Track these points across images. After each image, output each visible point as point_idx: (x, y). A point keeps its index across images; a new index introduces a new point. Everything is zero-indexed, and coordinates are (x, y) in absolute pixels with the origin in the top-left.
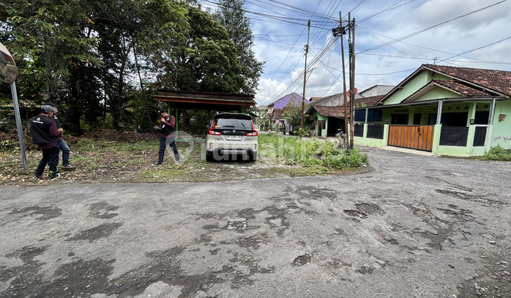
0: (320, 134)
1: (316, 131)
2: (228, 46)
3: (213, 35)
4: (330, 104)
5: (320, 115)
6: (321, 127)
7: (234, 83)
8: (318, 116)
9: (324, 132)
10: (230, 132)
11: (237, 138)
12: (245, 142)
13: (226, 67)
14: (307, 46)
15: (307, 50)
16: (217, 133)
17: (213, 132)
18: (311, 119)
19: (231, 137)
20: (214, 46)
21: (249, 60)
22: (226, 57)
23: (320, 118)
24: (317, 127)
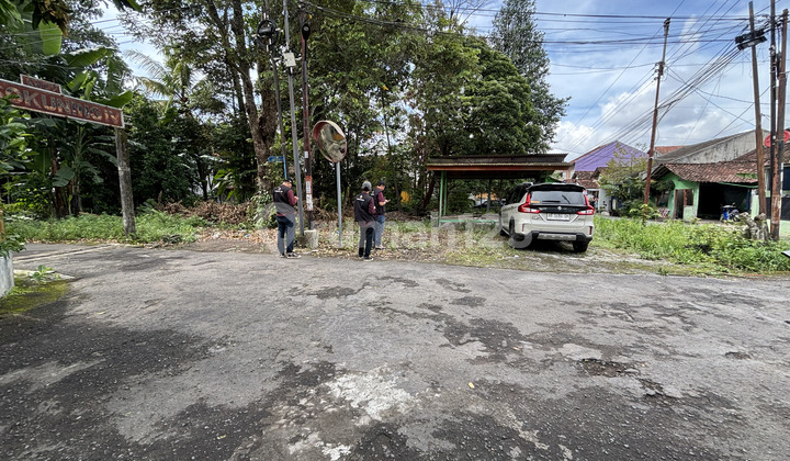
0: (680, 215)
1: (672, 208)
2: (518, 84)
3: (494, 72)
4: (702, 159)
5: (680, 180)
6: (686, 199)
7: (524, 136)
8: (675, 182)
9: (691, 212)
10: (551, 209)
11: (563, 217)
12: (574, 224)
13: (515, 116)
14: (662, 64)
15: (661, 72)
16: (533, 210)
17: (528, 209)
18: (661, 188)
19: (553, 216)
20: (498, 88)
21: (542, 99)
22: (515, 101)
23: (679, 186)
24: (673, 202)
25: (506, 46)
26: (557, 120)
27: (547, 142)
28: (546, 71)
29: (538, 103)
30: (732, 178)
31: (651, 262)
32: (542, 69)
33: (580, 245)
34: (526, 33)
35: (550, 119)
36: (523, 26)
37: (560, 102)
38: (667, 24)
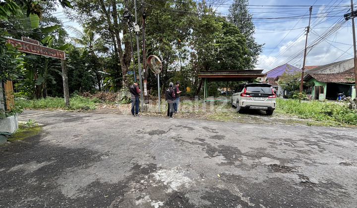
0: (317, 98)
1: (313, 95)
2: (241, 38)
3: (229, 32)
4: (328, 72)
5: (317, 81)
6: (319, 91)
7: (243, 62)
8: (315, 82)
9: (322, 96)
10: (256, 95)
11: (261, 99)
12: (267, 102)
13: (239, 52)
14: (308, 28)
15: (308, 31)
16: (247, 96)
17: (245, 95)
18: (308, 85)
19: (257, 98)
20: (231, 40)
21: (251, 44)
22: (239, 46)
23: (317, 84)
24: (314, 92)
25: (235, 21)
26: (259, 54)
27: (254, 64)
28: (253, 32)
29: (250, 46)
30: (342, 80)
31: (303, 119)
32: (251, 31)
33: (269, 111)
34: (244, 14)
35: (255, 54)
36: (243, 11)
37: (260, 46)
38: (311, 9)
